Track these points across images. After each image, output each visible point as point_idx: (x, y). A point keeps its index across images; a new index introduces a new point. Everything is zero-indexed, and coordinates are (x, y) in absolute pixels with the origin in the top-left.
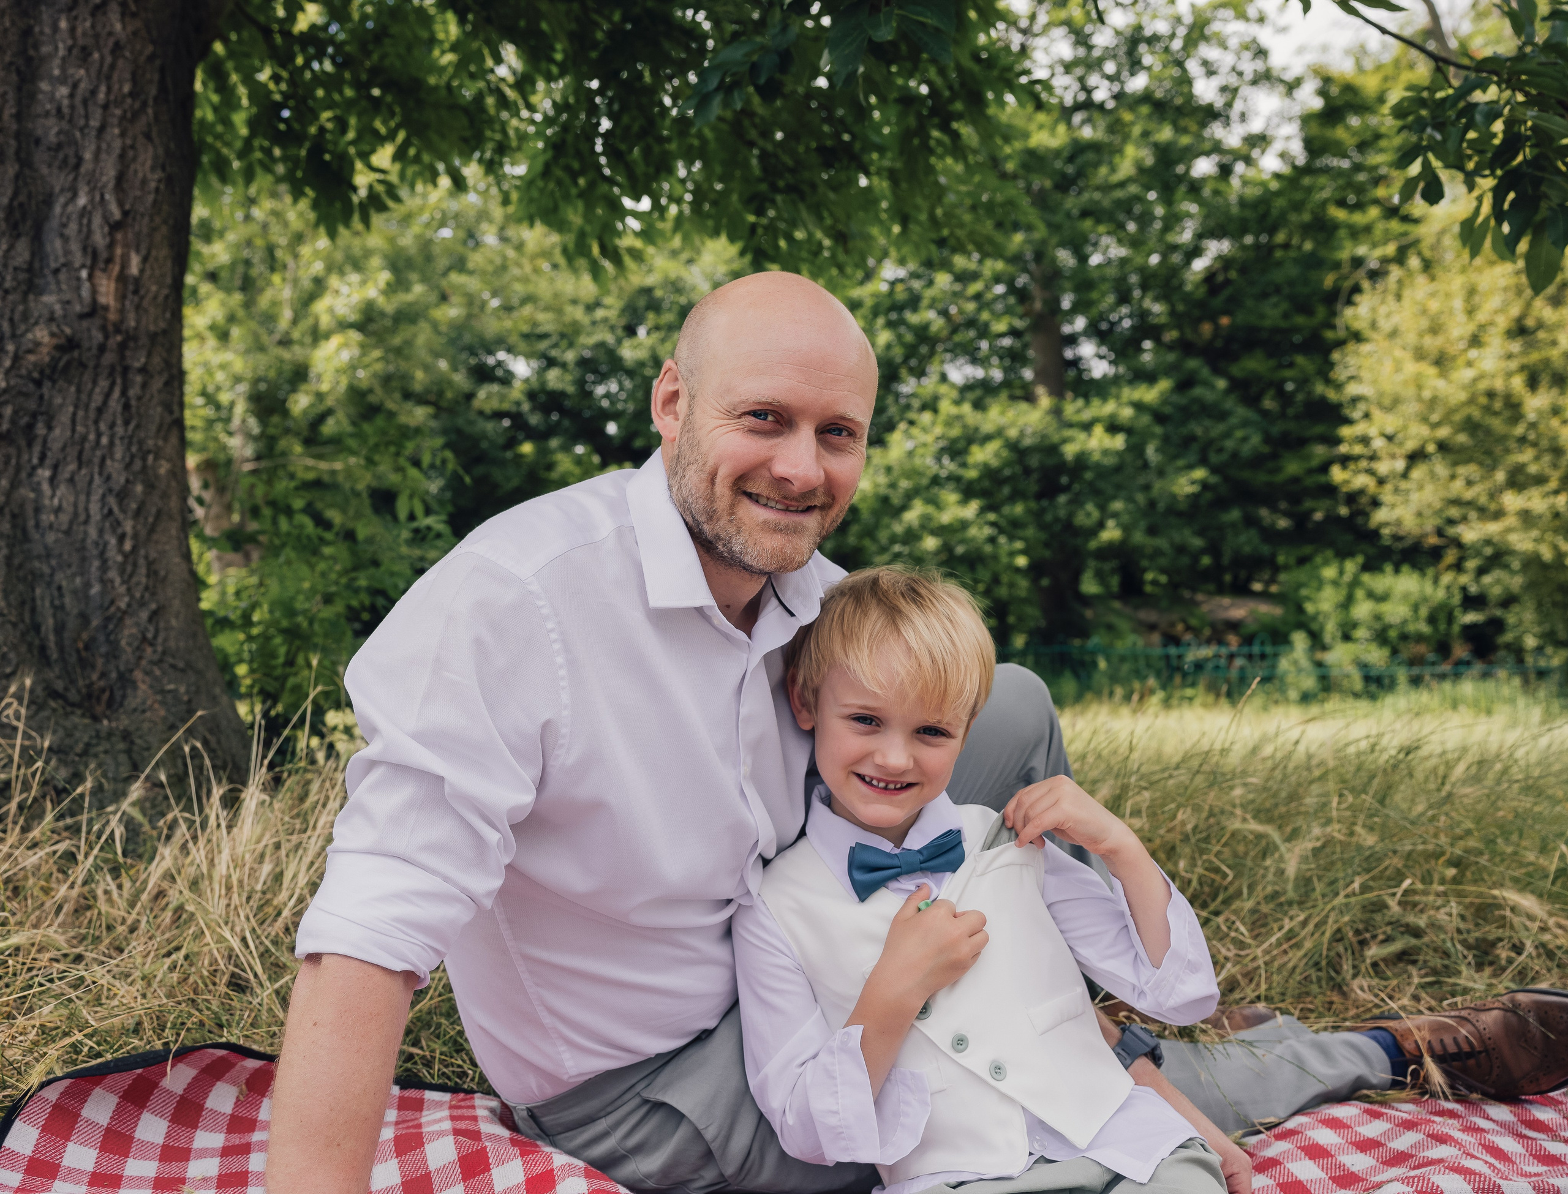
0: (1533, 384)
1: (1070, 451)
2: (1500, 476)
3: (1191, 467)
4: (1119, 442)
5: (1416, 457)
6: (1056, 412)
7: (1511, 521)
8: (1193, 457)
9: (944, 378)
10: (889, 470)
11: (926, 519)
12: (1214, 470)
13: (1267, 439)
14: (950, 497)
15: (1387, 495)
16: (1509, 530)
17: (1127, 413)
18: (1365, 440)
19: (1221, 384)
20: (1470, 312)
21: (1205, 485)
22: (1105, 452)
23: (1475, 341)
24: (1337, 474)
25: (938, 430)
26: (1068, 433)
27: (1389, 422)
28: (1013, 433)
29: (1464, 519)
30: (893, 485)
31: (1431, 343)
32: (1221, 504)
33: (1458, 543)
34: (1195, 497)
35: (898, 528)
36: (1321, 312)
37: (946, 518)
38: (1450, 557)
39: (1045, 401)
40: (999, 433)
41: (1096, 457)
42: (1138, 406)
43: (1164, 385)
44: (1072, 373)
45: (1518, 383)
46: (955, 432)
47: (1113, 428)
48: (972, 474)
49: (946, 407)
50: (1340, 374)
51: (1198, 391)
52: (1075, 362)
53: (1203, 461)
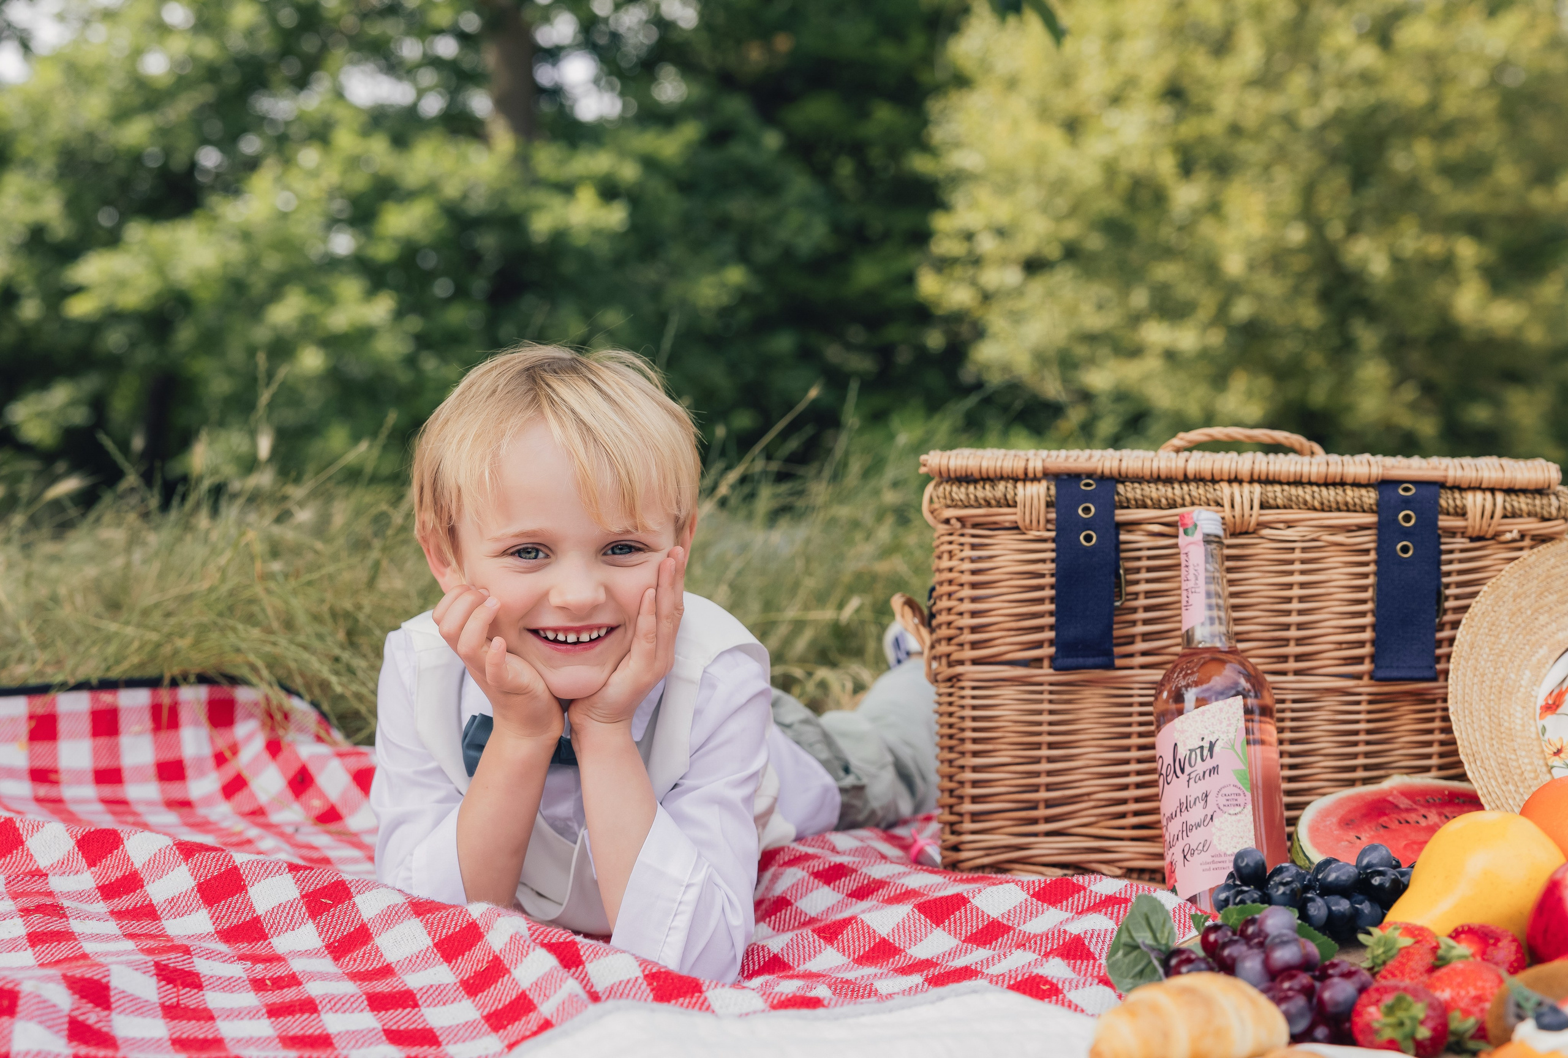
0: (1186, 168)
1: (541, 225)
2: (1140, 298)
3: (721, 264)
4: (615, 216)
5: (1033, 266)
6: (522, 160)
7: (1152, 363)
8: (726, 247)
9: (339, 95)
10: (246, 236)
11: (307, 322)
12: (757, 270)
13: (836, 228)
14: (349, 288)
15: (996, 320)
16: (1147, 377)
17: (629, 172)
18: (969, 236)
19: (772, 140)
20: (1110, 60)
21: (744, 298)
22: (597, 233)
23: (1116, 100)
24: (929, 285)
25: (332, 176)
26: (540, 196)
27: (1002, 211)
28: (451, 190)
29: (1091, 361)
30: (253, 262)
31: (1063, 102)
32: (763, 325)
33: (1086, 396)
34: (725, 312)
35: (261, 334)
36: (917, 42)
37: (339, 320)
38: (1076, 416)
39: (504, 140)
40: (430, 189)
41: (580, 240)
42: (650, 163)
43: (689, 132)
44: (546, 107)
45: (1166, 165)
46: (359, 182)
47: (609, 191)
48: (383, 252)
49: (345, 140)
50: (938, 134)
51: (738, 150)
52: (556, 93)
53: (743, 256)
